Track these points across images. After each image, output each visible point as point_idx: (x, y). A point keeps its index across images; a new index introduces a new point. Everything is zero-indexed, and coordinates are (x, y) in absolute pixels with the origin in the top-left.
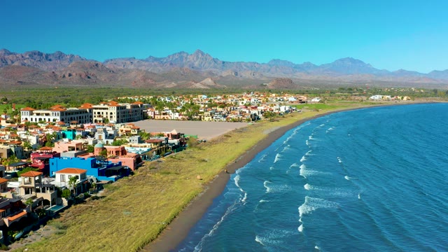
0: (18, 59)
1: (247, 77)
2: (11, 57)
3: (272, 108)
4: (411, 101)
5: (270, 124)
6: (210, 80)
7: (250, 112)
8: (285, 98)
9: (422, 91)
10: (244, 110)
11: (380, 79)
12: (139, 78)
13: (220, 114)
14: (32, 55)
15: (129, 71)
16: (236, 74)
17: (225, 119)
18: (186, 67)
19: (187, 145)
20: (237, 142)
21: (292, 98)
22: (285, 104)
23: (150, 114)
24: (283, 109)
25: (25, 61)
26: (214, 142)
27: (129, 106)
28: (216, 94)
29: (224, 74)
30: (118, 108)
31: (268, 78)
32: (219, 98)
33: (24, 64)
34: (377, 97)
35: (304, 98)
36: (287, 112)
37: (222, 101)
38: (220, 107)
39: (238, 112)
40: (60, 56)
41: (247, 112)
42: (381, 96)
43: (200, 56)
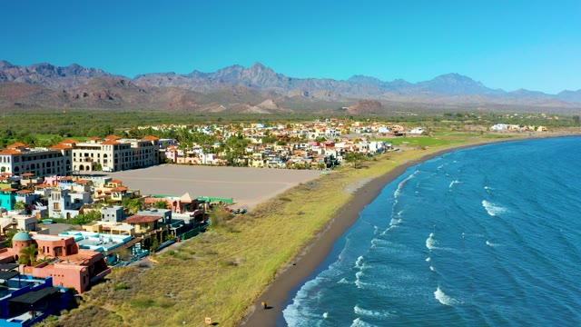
0: (21, 74)
1: (321, 98)
2: (11, 71)
3: (358, 146)
4: (549, 133)
5: (355, 173)
6: (271, 102)
7: (323, 152)
8: (373, 128)
9: (557, 118)
10: (315, 149)
11: (495, 101)
12: (177, 99)
13: (277, 156)
14: (40, 68)
15: (165, 90)
16: (306, 94)
17: (284, 165)
18: (241, 84)
19: (210, 221)
20: (300, 213)
21: (383, 129)
22: (374, 138)
23: (170, 155)
24: (373, 147)
25: (31, 77)
26: (260, 213)
27: (134, 144)
28: (277, 122)
29: (291, 94)
30: (116, 147)
31: (348, 99)
32: (279, 129)
33: (28, 81)
34: (500, 127)
35: (399, 128)
36: (379, 151)
37: (284, 133)
38: (279, 144)
39: (306, 153)
40: (77, 70)
41: (320, 152)
42: (506, 126)
43: (260, 70)
